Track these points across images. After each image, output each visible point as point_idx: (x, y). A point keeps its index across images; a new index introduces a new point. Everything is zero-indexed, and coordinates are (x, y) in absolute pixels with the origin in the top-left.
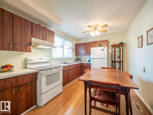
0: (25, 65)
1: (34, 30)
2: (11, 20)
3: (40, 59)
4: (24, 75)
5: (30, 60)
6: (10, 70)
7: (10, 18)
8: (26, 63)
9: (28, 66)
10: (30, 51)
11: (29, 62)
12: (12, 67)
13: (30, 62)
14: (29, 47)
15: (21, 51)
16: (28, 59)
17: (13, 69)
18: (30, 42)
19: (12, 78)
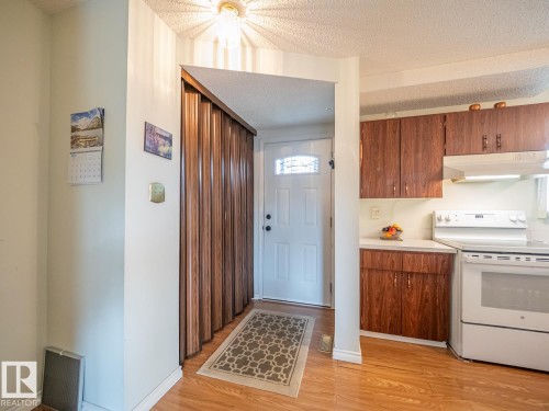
0: (429, 231)
1: (450, 134)
2: (397, 133)
3: (477, 216)
4: (417, 253)
5: (443, 218)
6: (395, 238)
7: (395, 132)
8: (431, 225)
9: (437, 235)
10: (439, 194)
11: (438, 225)
12: (399, 231)
13: (443, 224)
14: (436, 185)
15: (417, 197)
16: (437, 216)
17: (401, 236)
18: (438, 170)
19: (393, 252)
